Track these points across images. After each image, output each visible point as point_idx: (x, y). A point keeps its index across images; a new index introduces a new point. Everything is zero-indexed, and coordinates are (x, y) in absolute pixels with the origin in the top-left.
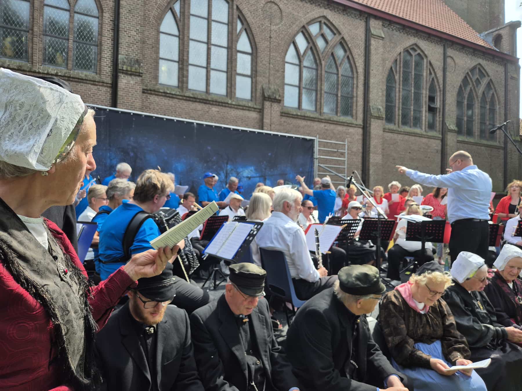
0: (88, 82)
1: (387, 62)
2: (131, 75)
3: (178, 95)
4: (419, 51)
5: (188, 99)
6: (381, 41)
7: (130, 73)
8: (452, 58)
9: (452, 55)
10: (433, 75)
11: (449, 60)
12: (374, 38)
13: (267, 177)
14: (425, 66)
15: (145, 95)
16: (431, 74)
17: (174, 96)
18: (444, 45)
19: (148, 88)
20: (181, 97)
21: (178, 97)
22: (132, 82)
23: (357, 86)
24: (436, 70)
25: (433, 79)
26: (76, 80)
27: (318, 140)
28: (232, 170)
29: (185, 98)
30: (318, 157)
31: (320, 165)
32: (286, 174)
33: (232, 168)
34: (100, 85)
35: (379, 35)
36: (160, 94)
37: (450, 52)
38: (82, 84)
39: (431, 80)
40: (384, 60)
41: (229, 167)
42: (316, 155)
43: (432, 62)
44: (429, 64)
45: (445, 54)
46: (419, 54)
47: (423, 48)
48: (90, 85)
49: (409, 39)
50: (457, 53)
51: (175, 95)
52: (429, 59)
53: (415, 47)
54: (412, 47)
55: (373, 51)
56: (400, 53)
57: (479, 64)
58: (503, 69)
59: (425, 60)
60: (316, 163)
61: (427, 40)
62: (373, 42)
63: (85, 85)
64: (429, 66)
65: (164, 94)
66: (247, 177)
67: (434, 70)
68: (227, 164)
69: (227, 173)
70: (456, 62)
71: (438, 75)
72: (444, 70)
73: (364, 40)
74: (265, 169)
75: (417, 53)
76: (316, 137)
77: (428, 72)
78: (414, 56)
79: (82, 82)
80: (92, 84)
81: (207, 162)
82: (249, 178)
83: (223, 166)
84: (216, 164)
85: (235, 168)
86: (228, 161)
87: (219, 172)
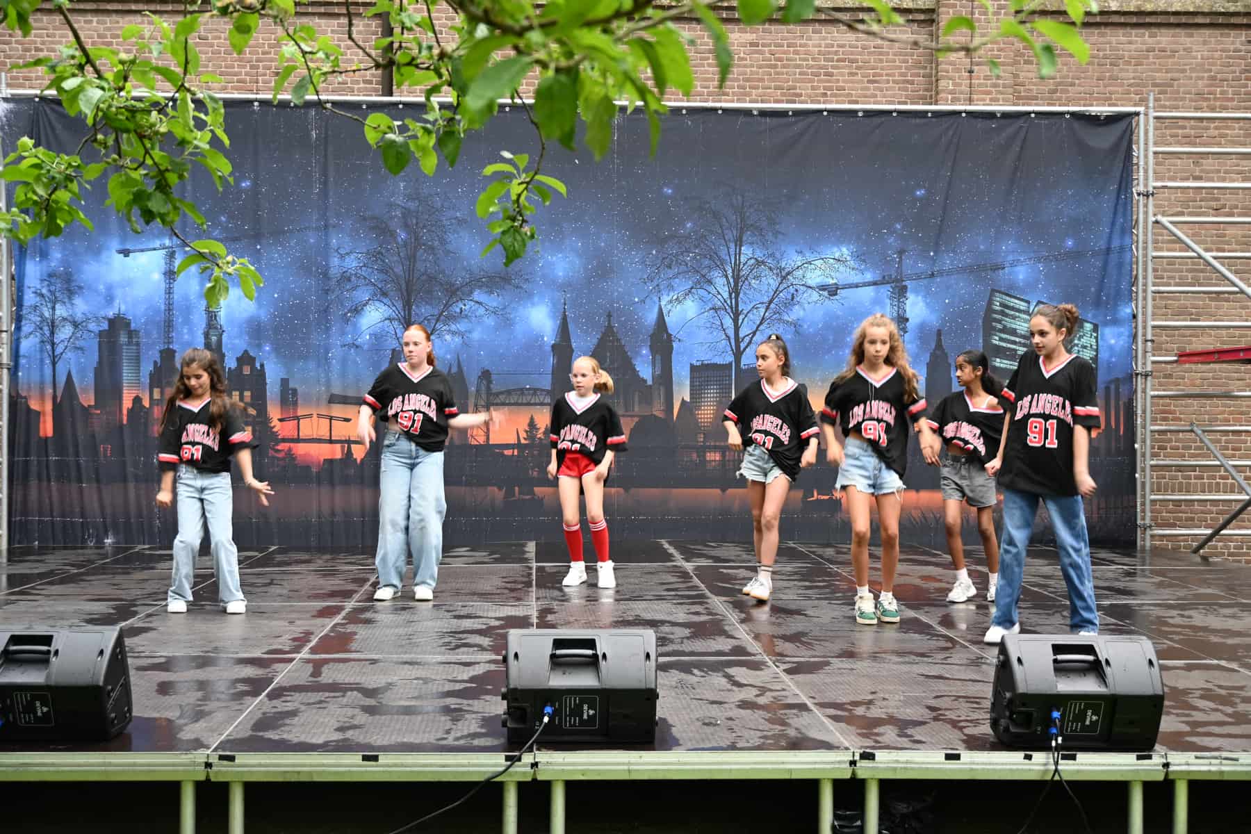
13: (907, 283)
27: (1152, 114)
30: (1153, 183)
31: (1159, 218)
32: (997, 268)
33: (759, 254)
41: (746, 251)
42: (1145, 178)
60: (1145, 213)
66: (823, 288)
68: (739, 242)
69: (736, 283)
74: (901, 252)
76: (1143, 101)
81: (661, 242)
82: (832, 291)
83: (723, 253)
84: (696, 247)
85: (772, 255)
86: (742, 231)
87: (704, 276)
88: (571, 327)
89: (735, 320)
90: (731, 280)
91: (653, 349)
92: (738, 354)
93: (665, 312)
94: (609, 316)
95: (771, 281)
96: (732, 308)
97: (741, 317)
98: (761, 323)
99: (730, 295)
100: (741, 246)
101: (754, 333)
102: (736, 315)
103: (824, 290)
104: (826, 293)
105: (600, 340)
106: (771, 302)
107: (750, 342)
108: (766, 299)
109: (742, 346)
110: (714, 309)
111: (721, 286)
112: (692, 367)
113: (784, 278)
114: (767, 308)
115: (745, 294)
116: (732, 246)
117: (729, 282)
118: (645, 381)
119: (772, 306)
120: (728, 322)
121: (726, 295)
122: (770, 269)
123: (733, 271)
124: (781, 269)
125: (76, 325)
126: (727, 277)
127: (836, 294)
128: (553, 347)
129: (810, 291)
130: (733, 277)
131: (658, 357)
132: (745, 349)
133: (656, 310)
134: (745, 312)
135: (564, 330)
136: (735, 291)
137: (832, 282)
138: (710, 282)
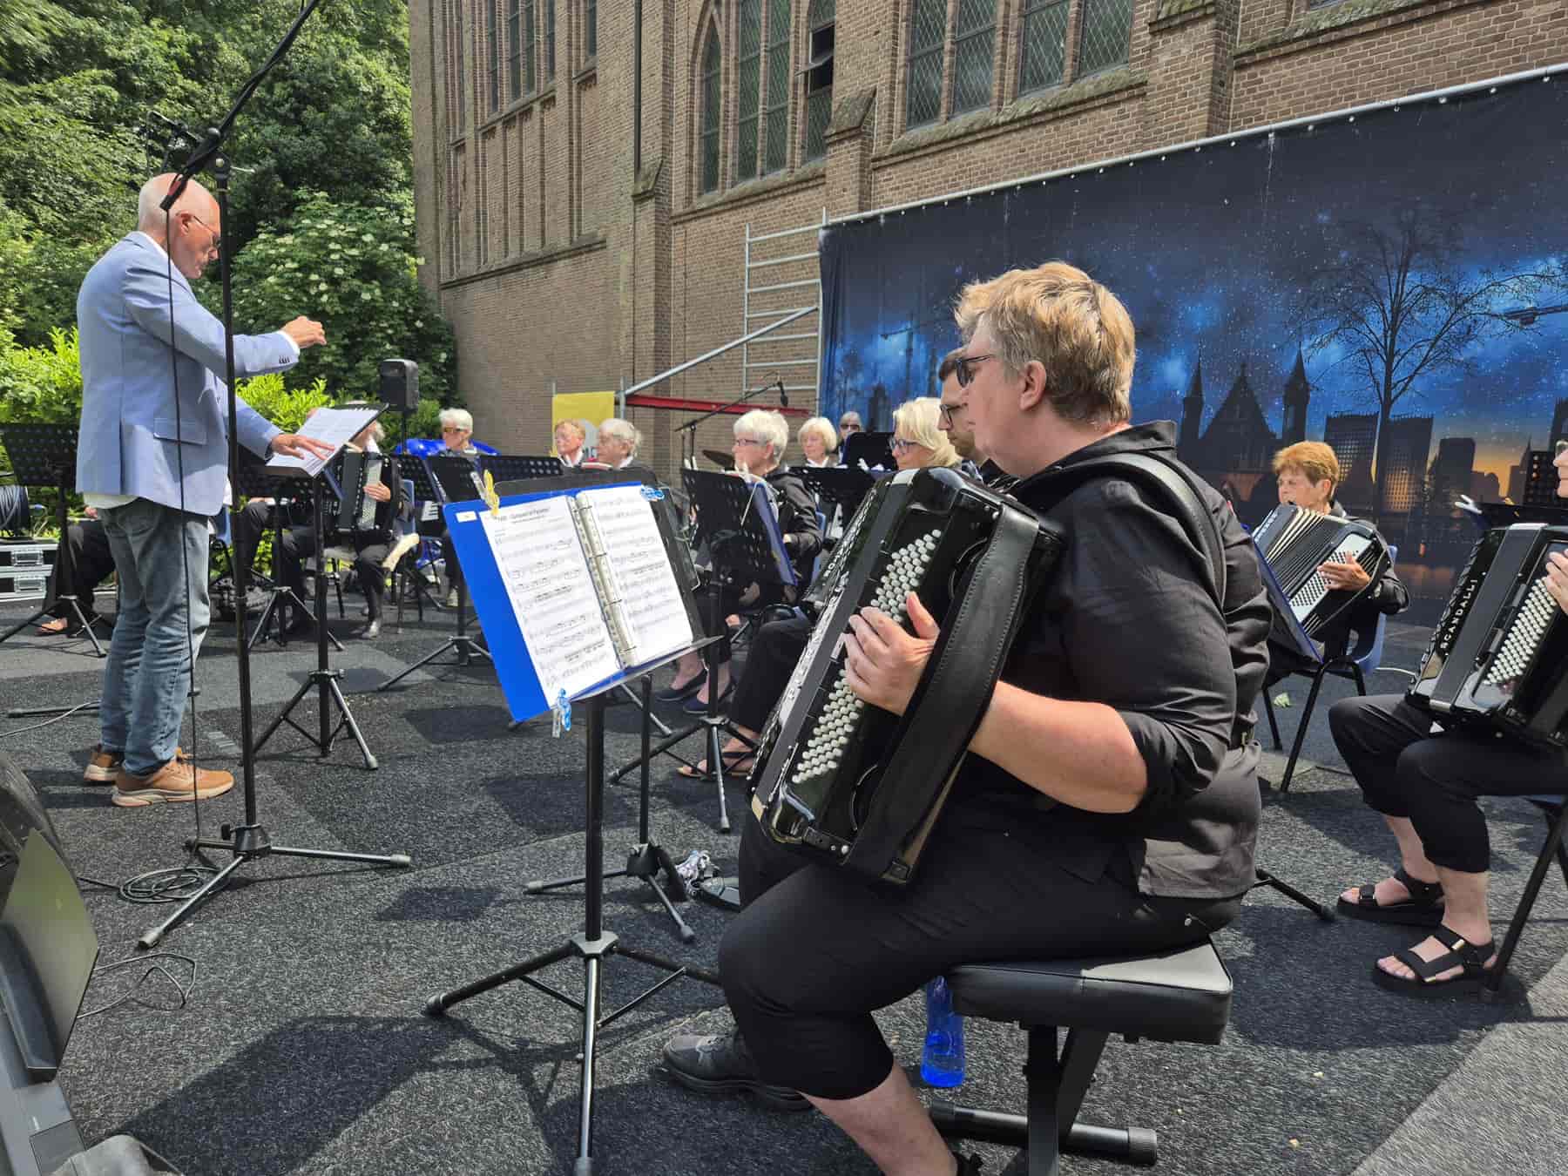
0: (1097, 103)
2: (1183, 26)
3: (1362, 22)
5: (1403, 17)
7: (1177, 21)
15: (1246, 73)
17: (1347, 33)
19: (1257, 43)
20: (1373, 26)
21: (1361, 29)
22: (1184, 51)
26: (1070, 110)
28: (1427, 291)
29: (1390, 21)
33: (1429, 281)
34: (1124, 101)
36: (1295, 47)
38: (1084, 116)
41: (1412, 279)
48: (1103, 112)
51: (1349, 24)
63: (1093, 114)
65: (1307, 43)
66: (1511, 315)
68: (1404, 267)
69: (1394, 318)
79: (1085, 111)
80: (1106, 106)
82: (1526, 318)
83: (1382, 284)
84: (1349, 279)
85: (1447, 280)
86: (1410, 253)
87: (1355, 313)
88: (1204, 380)
89: (1389, 364)
90: (1389, 316)
91: (1288, 401)
92: (1387, 404)
93: (1304, 357)
94: (1244, 366)
95: (1440, 311)
96: (1385, 348)
97: (1396, 359)
98: (1421, 366)
99: (1385, 331)
100: (1406, 271)
101: (1411, 378)
102: (1391, 355)
103: (1516, 317)
104: (1517, 322)
105: (1231, 393)
106: (1437, 339)
107: (1404, 389)
108: (1432, 335)
109: (1394, 393)
110: (1364, 352)
111: (1375, 324)
112: (1329, 419)
113: (1459, 307)
114: (1433, 346)
115: (1405, 330)
116: (1395, 273)
117: (1385, 318)
118: (1274, 436)
119: (1440, 343)
120: (1379, 366)
121: (1380, 334)
122: (1443, 297)
123: (1393, 303)
124: (1457, 296)
125: (857, 393)
126: (1384, 311)
127: (1533, 322)
128: (1185, 400)
129: (1494, 321)
130: (1391, 311)
131: (1291, 409)
132: (1396, 397)
133: (1295, 357)
134: (1403, 352)
135: (1196, 385)
136: (1392, 328)
137: (1529, 306)
138: (1361, 320)
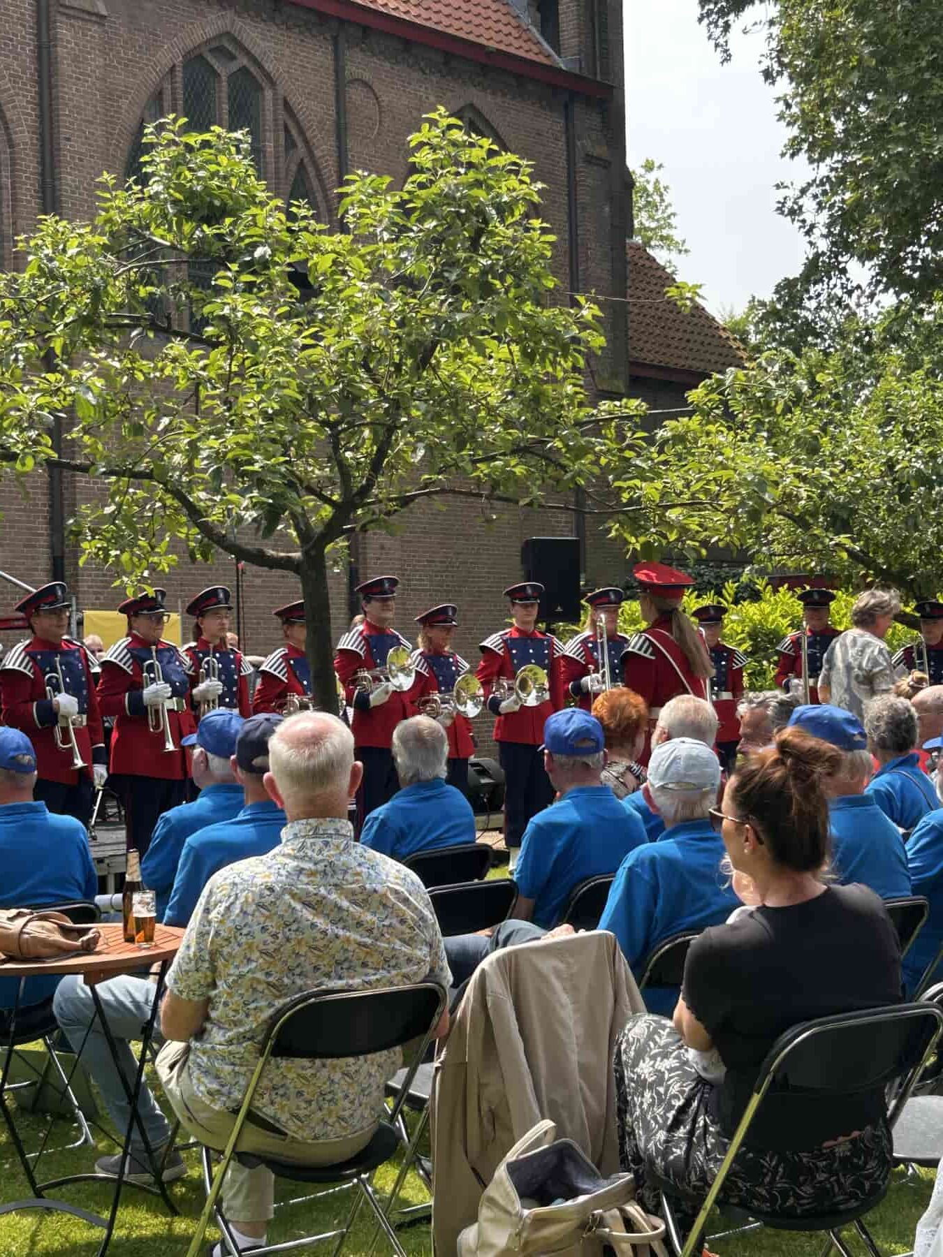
1: (124, 103)
4: (244, 61)
6: (96, 27)
8: (366, 84)
9: (367, 76)
10: (301, 149)
11: (356, 95)
12: (68, 16)
14: (269, 116)
16: (290, 144)
18: (335, 40)
23: (15, 199)
24: (309, 134)
25: (301, 165)
35: (88, 7)
37: (358, 64)
39: (294, 168)
40: (110, 96)
43: (292, 100)
44: (281, 107)
45: (338, 71)
46: (244, 70)
47: (256, 51)
49: (201, 14)
50: (387, 65)
52: (281, 92)
53: (225, 46)
54: (214, 44)
55: (66, 67)
56: (173, 69)
57: (472, 106)
58: (559, 125)
59: (269, 94)
61: (273, 19)
62: (65, 32)
64: (282, 115)
67: (302, 132)
70: (385, 99)
71: (318, 153)
72: (341, 132)
73: (30, 21)
75: (234, 66)
77: (282, 141)
78: (224, 78)
